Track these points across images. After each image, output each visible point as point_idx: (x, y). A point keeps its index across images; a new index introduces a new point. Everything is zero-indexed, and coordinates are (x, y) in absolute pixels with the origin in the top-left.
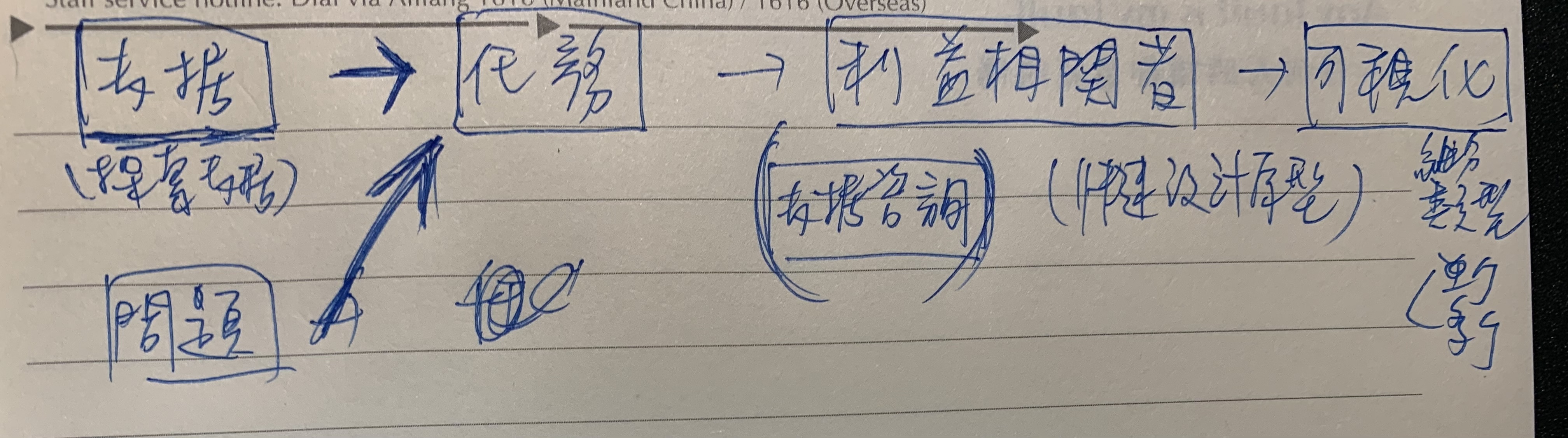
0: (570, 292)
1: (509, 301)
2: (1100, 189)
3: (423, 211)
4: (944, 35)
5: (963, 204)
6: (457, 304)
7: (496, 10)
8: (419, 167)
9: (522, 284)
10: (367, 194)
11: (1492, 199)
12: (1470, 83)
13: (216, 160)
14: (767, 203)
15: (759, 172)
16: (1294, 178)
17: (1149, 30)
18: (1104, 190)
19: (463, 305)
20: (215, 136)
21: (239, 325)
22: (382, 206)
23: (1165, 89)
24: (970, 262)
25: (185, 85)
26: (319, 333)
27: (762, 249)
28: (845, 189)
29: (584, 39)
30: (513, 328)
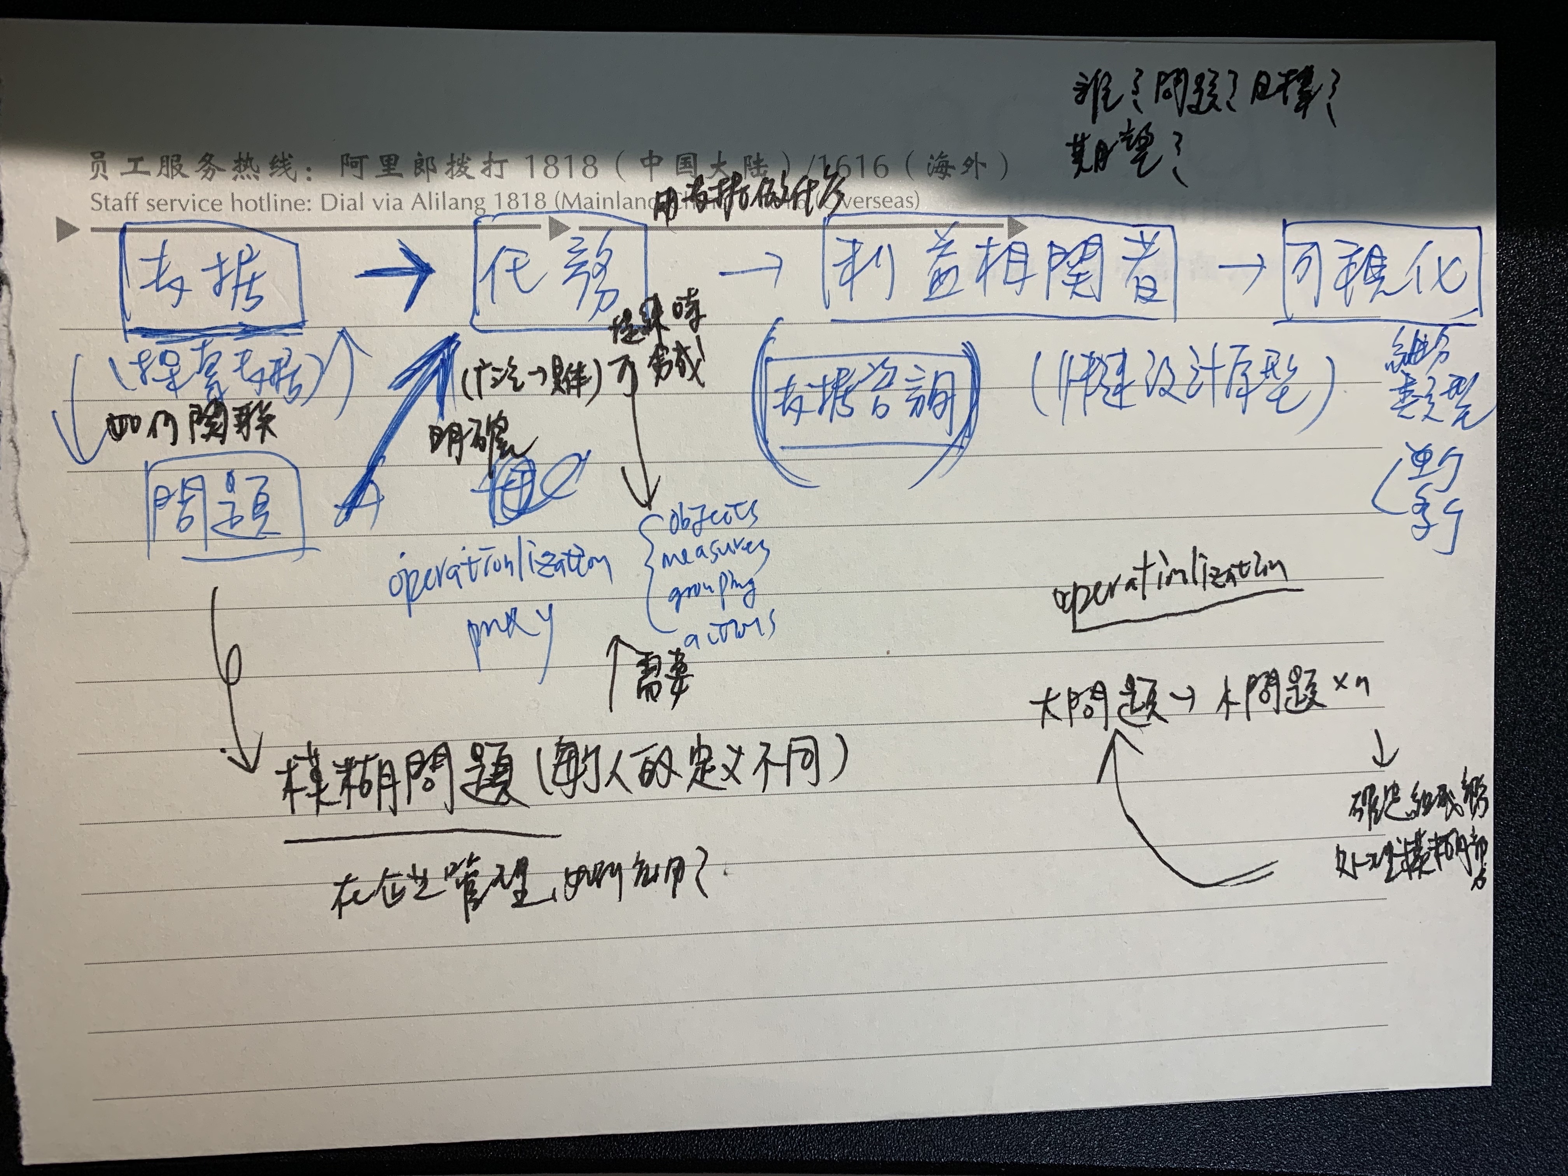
0: (577, 480)
1: (521, 487)
2: (1081, 380)
3: (441, 403)
4: (936, 231)
5: (950, 395)
6: (473, 490)
7: (510, 214)
8: (437, 362)
9: (533, 472)
10: (390, 387)
11: (1460, 391)
12: (1443, 279)
13: (248, 353)
14: (763, 395)
15: (756, 366)
16: (1270, 369)
17: (1134, 226)
18: (1085, 382)
19: (478, 492)
20: (248, 331)
21: (267, 509)
22: (403, 399)
23: (1148, 283)
24: (954, 451)
25: (220, 283)
26: (342, 516)
27: (758, 439)
28: (838, 380)
29: (593, 240)
30: (524, 513)
